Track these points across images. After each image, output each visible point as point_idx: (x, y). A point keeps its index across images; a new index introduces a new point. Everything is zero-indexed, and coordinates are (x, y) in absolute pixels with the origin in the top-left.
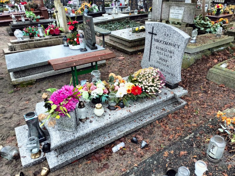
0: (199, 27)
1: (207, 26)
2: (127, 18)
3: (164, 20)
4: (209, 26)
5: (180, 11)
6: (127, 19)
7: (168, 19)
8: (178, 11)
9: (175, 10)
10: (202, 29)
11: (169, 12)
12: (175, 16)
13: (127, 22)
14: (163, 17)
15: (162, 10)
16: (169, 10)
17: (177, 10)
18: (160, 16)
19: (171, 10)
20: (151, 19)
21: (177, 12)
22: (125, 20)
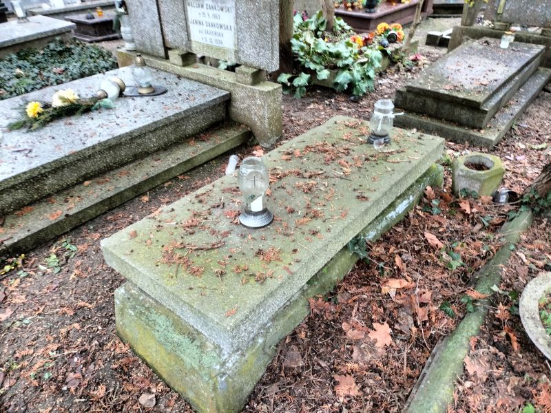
0: (312, 66)
1: (340, 63)
2: (58, 35)
3: (177, 48)
4: (346, 62)
5: (220, 13)
6: (58, 38)
7: (190, 48)
8: (215, 16)
9: (204, 10)
10: (324, 74)
11: (186, 19)
12: (208, 36)
13: (60, 53)
14: (170, 38)
15: (162, 9)
16: (185, 11)
17: (211, 12)
18: (158, 34)
19: (189, 9)
20: (132, 41)
21: (212, 20)
22: (52, 46)
